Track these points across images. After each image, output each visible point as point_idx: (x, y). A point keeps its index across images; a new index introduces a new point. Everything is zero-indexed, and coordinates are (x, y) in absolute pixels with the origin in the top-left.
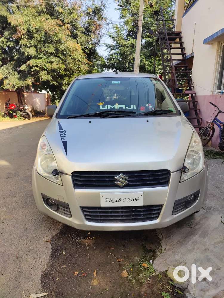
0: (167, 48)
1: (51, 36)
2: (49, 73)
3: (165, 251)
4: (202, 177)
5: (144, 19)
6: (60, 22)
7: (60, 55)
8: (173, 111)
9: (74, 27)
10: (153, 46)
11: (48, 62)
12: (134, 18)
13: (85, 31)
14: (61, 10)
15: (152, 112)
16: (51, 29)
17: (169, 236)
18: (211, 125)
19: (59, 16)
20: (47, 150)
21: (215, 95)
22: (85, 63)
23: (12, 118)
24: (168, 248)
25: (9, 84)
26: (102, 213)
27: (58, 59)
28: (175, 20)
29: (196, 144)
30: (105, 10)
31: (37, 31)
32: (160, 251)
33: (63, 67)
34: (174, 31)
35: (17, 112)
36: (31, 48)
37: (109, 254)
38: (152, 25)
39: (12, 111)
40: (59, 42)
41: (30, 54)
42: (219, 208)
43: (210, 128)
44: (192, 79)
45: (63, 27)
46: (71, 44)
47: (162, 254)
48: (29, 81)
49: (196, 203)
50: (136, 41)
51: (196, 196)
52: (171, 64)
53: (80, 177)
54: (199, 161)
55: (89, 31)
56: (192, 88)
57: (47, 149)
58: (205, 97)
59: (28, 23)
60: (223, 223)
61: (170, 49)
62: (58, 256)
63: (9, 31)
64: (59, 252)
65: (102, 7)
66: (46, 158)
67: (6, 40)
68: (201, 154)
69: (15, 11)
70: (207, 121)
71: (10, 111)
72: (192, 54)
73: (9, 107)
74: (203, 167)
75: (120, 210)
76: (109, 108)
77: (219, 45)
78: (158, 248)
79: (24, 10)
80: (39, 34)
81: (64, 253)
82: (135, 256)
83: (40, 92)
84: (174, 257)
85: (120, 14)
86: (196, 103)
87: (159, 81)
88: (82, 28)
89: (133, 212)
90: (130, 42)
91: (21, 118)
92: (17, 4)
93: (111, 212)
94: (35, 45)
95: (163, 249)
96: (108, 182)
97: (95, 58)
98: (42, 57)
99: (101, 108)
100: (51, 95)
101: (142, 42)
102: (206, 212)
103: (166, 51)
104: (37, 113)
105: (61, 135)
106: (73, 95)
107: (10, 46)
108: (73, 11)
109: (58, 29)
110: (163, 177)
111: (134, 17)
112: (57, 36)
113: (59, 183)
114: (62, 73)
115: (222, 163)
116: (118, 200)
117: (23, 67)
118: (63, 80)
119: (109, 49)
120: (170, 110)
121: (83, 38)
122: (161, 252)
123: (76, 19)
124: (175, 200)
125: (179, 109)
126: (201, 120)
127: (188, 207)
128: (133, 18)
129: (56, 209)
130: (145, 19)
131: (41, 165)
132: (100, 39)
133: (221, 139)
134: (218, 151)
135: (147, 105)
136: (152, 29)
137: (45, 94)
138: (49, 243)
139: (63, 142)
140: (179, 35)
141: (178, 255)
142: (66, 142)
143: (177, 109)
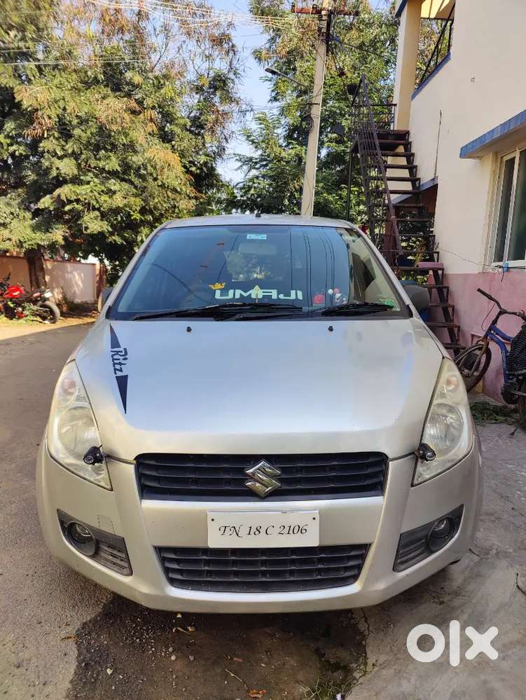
0: (376, 167)
1: (113, 134)
2: (103, 216)
3: (376, 669)
4: (467, 472)
5: (325, 102)
6: (133, 104)
7: (133, 177)
8: (391, 307)
9: (168, 117)
10: (344, 162)
11: (102, 191)
12: (302, 100)
13: (191, 127)
14: (137, 79)
15: (341, 308)
16: (112, 120)
17: (387, 626)
18: (483, 343)
19: (132, 91)
20: (78, 399)
21: (489, 272)
22: (188, 196)
23: (11, 319)
24: (382, 658)
25: (10, 239)
26: (211, 565)
27: (126, 186)
28: (395, 105)
29: (450, 388)
30: (236, 81)
31: (81, 123)
32: (362, 667)
33: (137, 203)
34: (392, 129)
35: (26, 304)
36: (66, 160)
37: (226, 676)
38: (344, 116)
39: (13, 303)
40: (131, 147)
41: (62, 172)
42: (511, 550)
43: (480, 349)
44: (434, 236)
45: (142, 115)
46: (158, 153)
47: (368, 676)
48: (58, 234)
49: (453, 540)
50: (306, 150)
51: (453, 520)
52: (387, 202)
53: (156, 468)
54: (460, 429)
55: (201, 127)
56: (435, 255)
57: (78, 396)
58: (466, 277)
59: (61, 104)
60: (523, 593)
61: (382, 168)
62: (93, 680)
63: (15, 120)
64: (96, 668)
65: (231, 76)
66: (73, 418)
67: (9, 141)
68: (465, 413)
69: (32, 78)
70: (473, 333)
71: (9, 303)
72: (433, 179)
73: (8, 293)
74: (469, 446)
75: (257, 557)
76: (237, 296)
77: (496, 161)
78: (357, 661)
79: (54, 76)
80: (86, 130)
81: (109, 671)
82: (297, 682)
83: (83, 261)
84: (400, 685)
85: (273, 91)
86: (445, 290)
87: (359, 236)
88: (183, 118)
89: (293, 562)
90: (292, 152)
91: (32, 318)
92: (37, 63)
93: (235, 563)
94: (73, 153)
95: (371, 661)
96: (228, 482)
97: (211, 186)
98: (90, 179)
99: (218, 295)
100: (109, 268)
101: (319, 152)
102: (478, 562)
103: (373, 173)
104: (74, 309)
105: (113, 360)
106: (154, 264)
107: (17, 153)
108: (166, 81)
109: (128, 120)
110: (370, 471)
111: (301, 98)
112: (126, 135)
113: (102, 484)
114: (134, 216)
115: (513, 434)
116: (254, 530)
117: (46, 202)
118: (139, 232)
119: (245, 168)
120: (386, 303)
121: (186, 141)
122: (365, 672)
123: (172, 99)
124: (402, 532)
125: (408, 301)
126: (459, 330)
127: (433, 549)
128: (299, 100)
129: (93, 553)
130: (328, 103)
131: (61, 436)
132: (224, 144)
133: (507, 377)
134: (500, 404)
135: (330, 291)
136: (343, 124)
137: (94, 265)
138: (71, 642)
139: (117, 377)
140: (403, 137)
141: (409, 680)
142: (126, 377)
143: (404, 303)
